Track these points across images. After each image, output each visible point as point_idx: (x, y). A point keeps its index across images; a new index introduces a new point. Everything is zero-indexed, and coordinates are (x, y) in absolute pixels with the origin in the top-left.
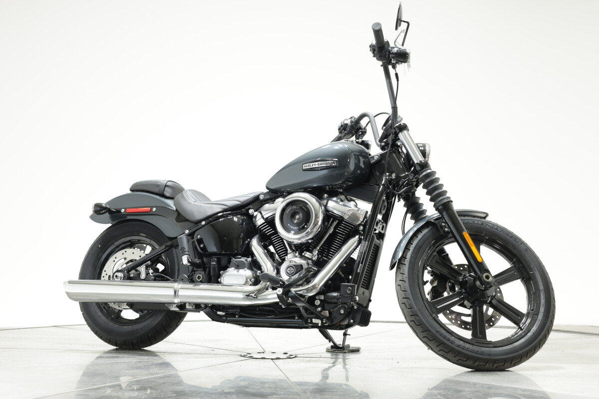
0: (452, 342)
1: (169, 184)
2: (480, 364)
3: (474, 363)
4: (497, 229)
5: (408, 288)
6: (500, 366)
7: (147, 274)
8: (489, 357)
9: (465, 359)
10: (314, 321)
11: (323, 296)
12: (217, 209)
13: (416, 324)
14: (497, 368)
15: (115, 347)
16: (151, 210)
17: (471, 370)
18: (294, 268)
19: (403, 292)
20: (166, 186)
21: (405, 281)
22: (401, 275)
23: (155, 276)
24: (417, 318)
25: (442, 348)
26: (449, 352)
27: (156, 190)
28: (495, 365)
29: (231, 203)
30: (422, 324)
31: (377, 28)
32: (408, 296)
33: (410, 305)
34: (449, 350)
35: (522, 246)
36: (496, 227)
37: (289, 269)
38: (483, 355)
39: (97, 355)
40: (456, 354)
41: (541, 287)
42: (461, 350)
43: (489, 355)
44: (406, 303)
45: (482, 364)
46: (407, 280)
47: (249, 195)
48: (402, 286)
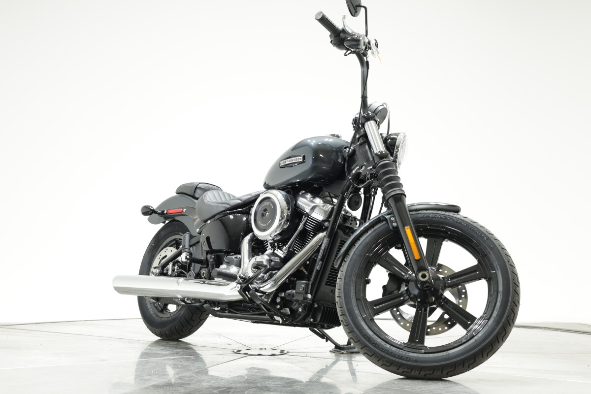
1: (200, 185)
2: (404, 370)
3: (398, 369)
4: (461, 223)
5: (342, 287)
6: (429, 374)
7: (173, 270)
8: (415, 364)
9: (388, 364)
10: (276, 318)
11: (283, 293)
12: (222, 208)
14: (426, 376)
16: (182, 211)
17: (402, 377)
19: (338, 291)
20: (196, 188)
21: (341, 279)
24: (345, 317)
25: (366, 351)
28: (422, 373)
29: (234, 202)
30: (348, 325)
31: (320, 17)
32: (340, 295)
33: (341, 304)
34: (372, 353)
35: (488, 242)
36: (460, 221)
38: (408, 361)
40: (379, 358)
41: (501, 288)
42: (383, 353)
43: (416, 361)
46: (343, 278)
47: (253, 194)
48: (338, 284)
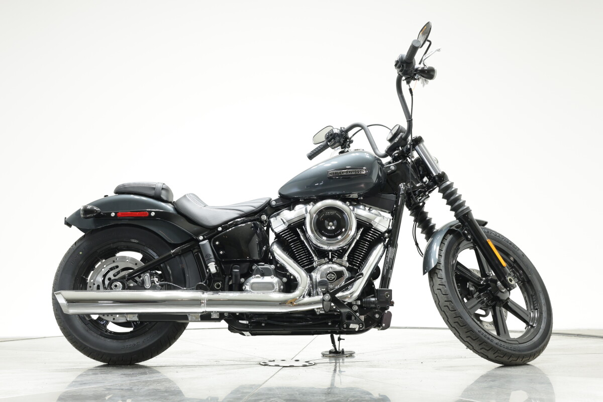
0: (492, 341)
2: (513, 359)
4: (499, 236)
5: (449, 292)
6: (527, 360)
7: (152, 283)
9: (502, 356)
10: (352, 326)
11: (359, 301)
12: (234, 214)
13: (460, 325)
14: (524, 363)
15: (102, 364)
16: (149, 214)
18: (334, 275)
19: (445, 296)
21: (445, 285)
22: (440, 280)
23: (162, 285)
24: (460, 319)
25: (483, 346)
26: (489, 350)
27: (152, 193)
28: (523, 360)
29: (247, 209)
32: (450, 300)
33: (453, 307)
35: (519, 252)
36: (498, 235)
37: (329, 276)
38: (515, 351)
39: (80, 373)
42: (499, 347)
43: (519, 350)
44: (449, 306)
45: (515, 359)
46: (446, 284)
47: (261, 201)
48: (442, 290)
